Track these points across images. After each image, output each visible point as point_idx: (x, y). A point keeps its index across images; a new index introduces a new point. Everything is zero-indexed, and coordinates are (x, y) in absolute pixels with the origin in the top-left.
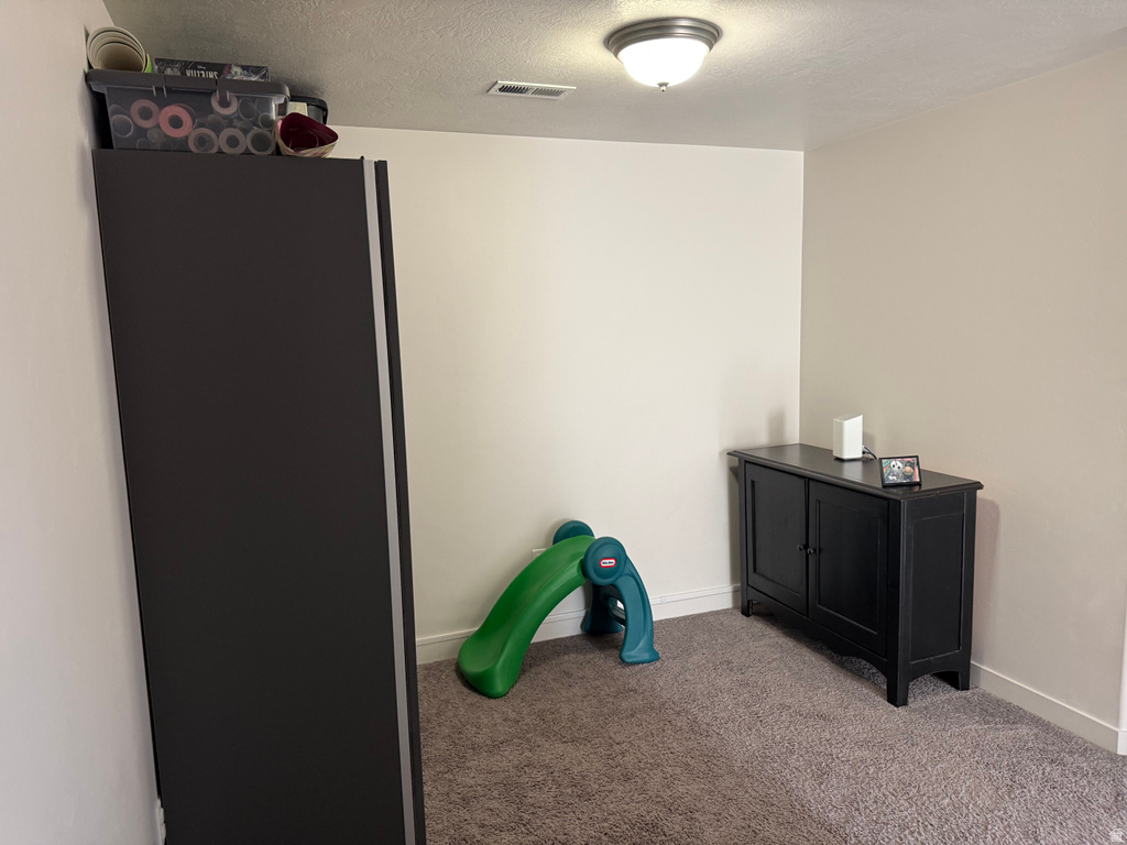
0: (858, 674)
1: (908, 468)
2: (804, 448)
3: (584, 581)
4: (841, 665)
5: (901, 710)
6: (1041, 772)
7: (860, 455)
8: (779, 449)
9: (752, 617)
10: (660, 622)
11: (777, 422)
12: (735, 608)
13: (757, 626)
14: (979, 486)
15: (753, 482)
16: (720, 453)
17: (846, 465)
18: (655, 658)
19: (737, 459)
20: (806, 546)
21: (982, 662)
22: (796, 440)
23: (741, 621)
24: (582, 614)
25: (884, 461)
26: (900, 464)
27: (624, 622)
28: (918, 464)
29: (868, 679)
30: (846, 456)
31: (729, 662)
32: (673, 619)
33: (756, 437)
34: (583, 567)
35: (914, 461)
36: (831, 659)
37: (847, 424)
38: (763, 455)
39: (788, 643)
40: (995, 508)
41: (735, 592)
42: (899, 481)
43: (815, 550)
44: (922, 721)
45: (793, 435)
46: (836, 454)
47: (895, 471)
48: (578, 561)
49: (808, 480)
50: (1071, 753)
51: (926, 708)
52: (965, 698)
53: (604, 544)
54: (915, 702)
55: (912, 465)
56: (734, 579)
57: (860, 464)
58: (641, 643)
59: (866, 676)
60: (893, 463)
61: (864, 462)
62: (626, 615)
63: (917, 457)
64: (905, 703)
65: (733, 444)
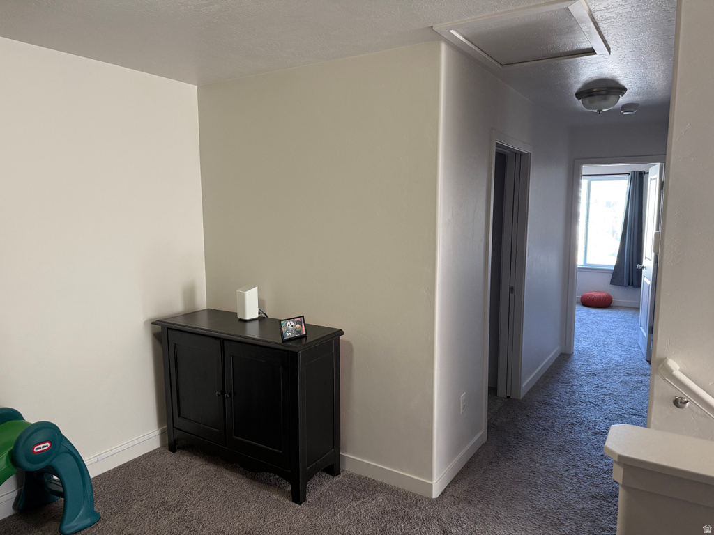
0: (267, 484)
1: (298, 326)
2: (211, 312)
3: (15, 470)
4: (253, 478)
5: (303, 507)
6: (400, 530)
7: (257, 316)
8: (191, 315)
9: (178, 452)
10: (97, 478)
11: (190, 293)
12: (163, 446)
13: (184, 460)
14: (341, 332)
15: (175, 345)
16: (145, 323)
17: (248, 325)
18: (98, 519)
19: (160, 327)
20: (223, 392)
21: (346, 452)
22: (204, 306)
23: (170, 458)
24: (14, 494)
25: (282, 322)
26: (292, 323)
27: (62, 495)
28: (304, 322)
29: (275, 485)
30: (248, 317)
31: (166, 503)
32: (110, 472)
33: (174, 306)
34: (13, 459)
35: (301, 320)
36: (245, 475)
37: (247, 293)
38: (180, 322)
39: (210, 469)
40: (350, 345)
41: (162, 433)
42: (293, 336)
43: (230, 394)
44: (319, 511)
45: (202, 302)
46: (240, 316)
47: (290, 329)
48: (6, 454)
49: (222, 340)
50: (410, 507)
51: (319, 499)
52: (340, 482)
53: (37, 430)
54: (310, 498)
55: (300, 323)
56: (161, 422)
57: (257, 322)
58: (81, 512)
59: (273, 483)
60: (288, 323)
61: (260, 321)
62: (63, 486)
63: (303, 317)
64: (305, 500)
65: (154, 314)
